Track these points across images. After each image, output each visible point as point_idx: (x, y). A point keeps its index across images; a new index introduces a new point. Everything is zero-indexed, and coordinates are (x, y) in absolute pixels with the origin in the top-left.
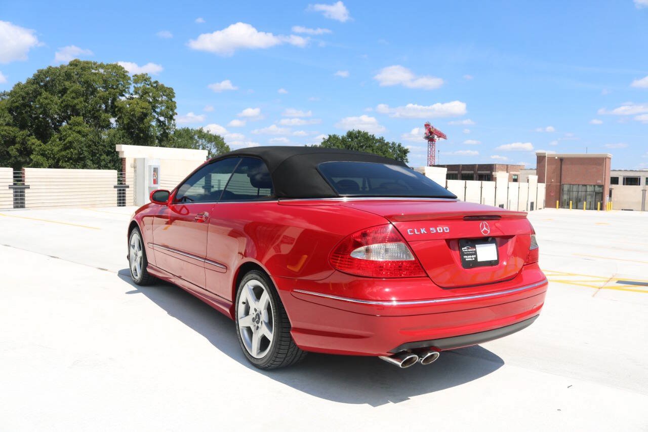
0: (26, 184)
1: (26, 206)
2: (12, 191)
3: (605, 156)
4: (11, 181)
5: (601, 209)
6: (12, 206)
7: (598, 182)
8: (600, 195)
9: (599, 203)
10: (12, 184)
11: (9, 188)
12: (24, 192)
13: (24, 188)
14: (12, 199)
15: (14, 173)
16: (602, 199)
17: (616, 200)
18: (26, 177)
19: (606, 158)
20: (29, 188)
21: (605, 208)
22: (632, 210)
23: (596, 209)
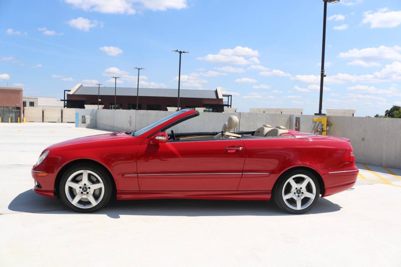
3: (21, 89)
5: (20, 122)
7: (17, 105)
8: (18, 113)
9: (19, 118)
16: (20, 116)
17: (27, 116)
19: (21, 90)
21: (22, 121)
22: (33, 122)
23: (17, 122)
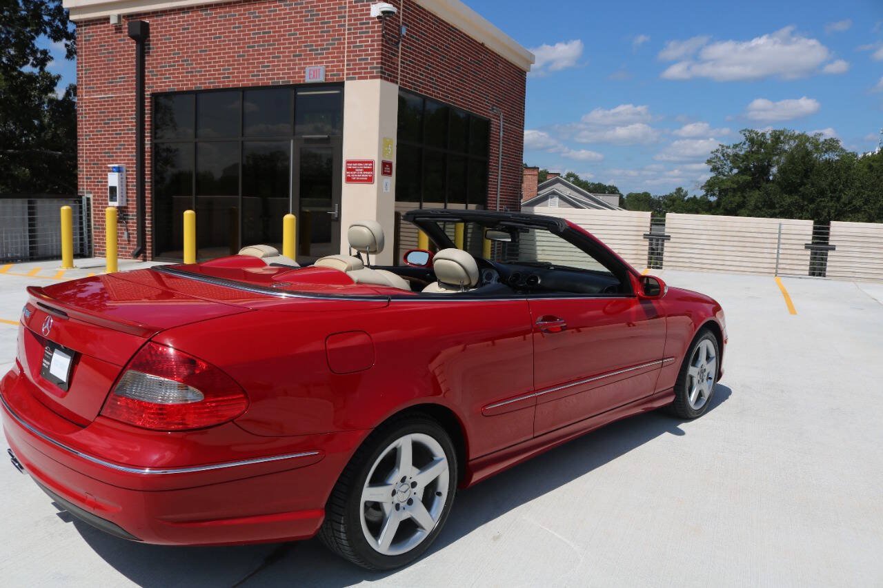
0: (830, 243)
1: (827, 274)
2: (809, 252)
4: (809, 239)
6: (807, 273)
10: (810, 242)
11: (806, 248)
12: (826, 255)
13: (827, 250)
14: (808, 263)
15: (814, 228)
18: (831, 233)
20: (834, 249)
